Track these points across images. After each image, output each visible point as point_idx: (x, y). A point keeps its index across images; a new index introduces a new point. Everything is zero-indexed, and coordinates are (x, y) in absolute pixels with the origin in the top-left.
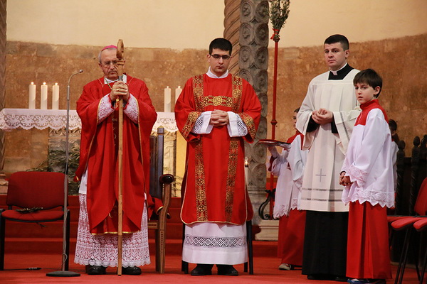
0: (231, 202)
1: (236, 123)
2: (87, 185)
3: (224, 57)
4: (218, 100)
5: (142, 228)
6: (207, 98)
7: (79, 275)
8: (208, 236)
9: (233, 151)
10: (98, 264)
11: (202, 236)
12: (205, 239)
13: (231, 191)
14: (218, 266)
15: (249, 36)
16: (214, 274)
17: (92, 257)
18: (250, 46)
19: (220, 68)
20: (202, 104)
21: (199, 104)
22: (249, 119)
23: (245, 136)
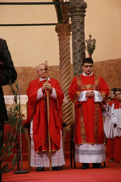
0: (97, 133)
1: (98, 95)
2: (33, 129)
3: (90, 66)
4: (88, 86)
5: (61, 148)
6: (83, 86)
7: (29, 173)
8: (87, 150)
9: (97, 110)
10: (42, 166)
11: (85, 150)
12: (86, 151)
13: (97, 129)
14: (93, 164)
15: (77, 58)
16: (91, 168)
17: (39, 163)
18: (78, 63)
19: (89, 72)
20: (82, 88)
21: (80, 89)
22: (104, 94)
23: (102, 102)
